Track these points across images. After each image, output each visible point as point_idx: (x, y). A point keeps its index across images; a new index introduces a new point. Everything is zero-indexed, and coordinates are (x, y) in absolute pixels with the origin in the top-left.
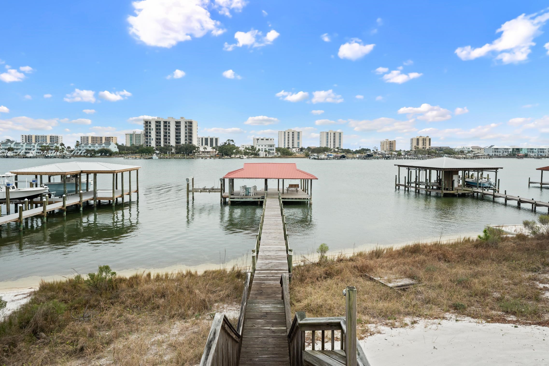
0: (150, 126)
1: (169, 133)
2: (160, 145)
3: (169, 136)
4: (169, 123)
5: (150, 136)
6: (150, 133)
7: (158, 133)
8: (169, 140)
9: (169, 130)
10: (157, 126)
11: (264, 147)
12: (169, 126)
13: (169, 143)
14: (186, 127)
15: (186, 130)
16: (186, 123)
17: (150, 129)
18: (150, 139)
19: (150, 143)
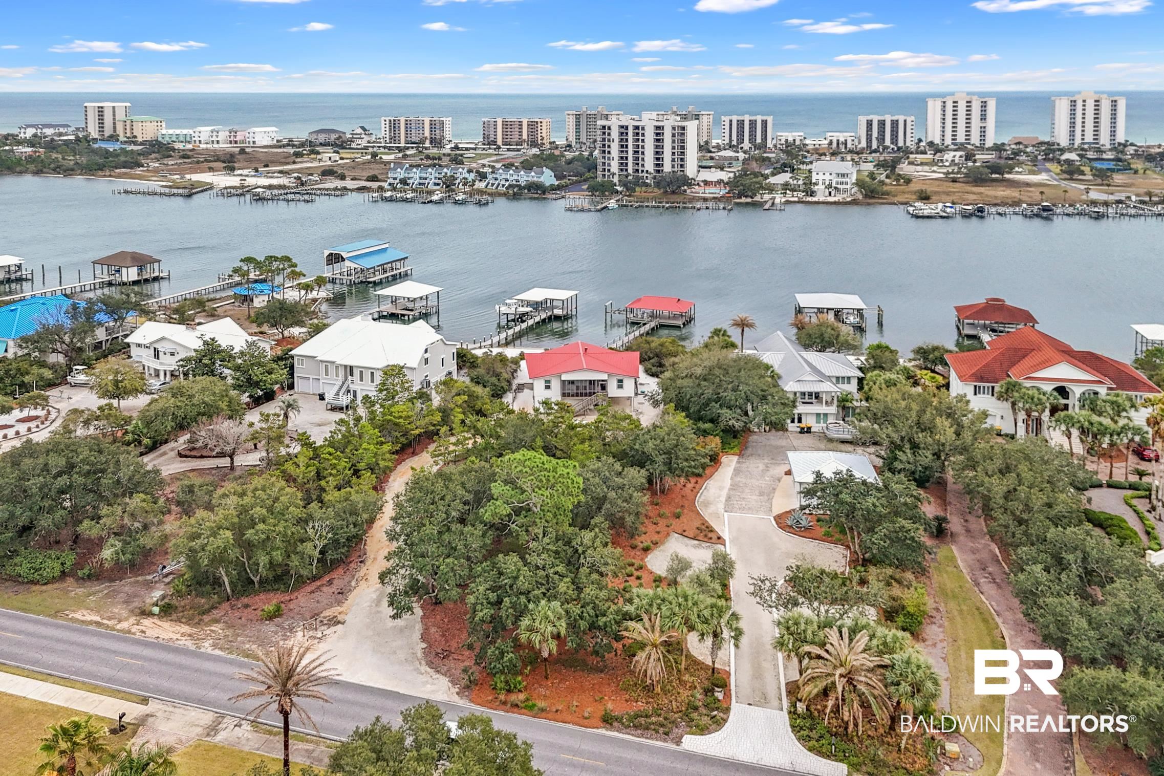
0: (609, 134)
1: (643, 147)
2: (627, 170)
3: (643, 153)
4: (643, 129)
5: (609, 152)
6: (609, 147)
7: (623, 147)
8: (643, 159)
9: (643, 141)
10: (622, 133)
11: (827, 177)
12: (643, 135)
13: (643, 165)
14: (674, 135)
15: (674, 141)
16: (674, 128)
17: (609, 140)
18: (609, 159)
19: (609, 165)
